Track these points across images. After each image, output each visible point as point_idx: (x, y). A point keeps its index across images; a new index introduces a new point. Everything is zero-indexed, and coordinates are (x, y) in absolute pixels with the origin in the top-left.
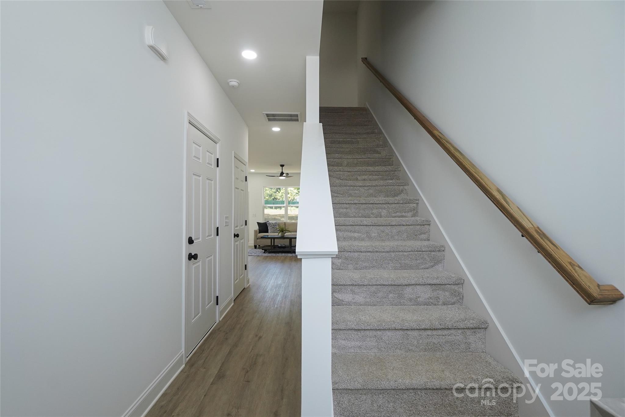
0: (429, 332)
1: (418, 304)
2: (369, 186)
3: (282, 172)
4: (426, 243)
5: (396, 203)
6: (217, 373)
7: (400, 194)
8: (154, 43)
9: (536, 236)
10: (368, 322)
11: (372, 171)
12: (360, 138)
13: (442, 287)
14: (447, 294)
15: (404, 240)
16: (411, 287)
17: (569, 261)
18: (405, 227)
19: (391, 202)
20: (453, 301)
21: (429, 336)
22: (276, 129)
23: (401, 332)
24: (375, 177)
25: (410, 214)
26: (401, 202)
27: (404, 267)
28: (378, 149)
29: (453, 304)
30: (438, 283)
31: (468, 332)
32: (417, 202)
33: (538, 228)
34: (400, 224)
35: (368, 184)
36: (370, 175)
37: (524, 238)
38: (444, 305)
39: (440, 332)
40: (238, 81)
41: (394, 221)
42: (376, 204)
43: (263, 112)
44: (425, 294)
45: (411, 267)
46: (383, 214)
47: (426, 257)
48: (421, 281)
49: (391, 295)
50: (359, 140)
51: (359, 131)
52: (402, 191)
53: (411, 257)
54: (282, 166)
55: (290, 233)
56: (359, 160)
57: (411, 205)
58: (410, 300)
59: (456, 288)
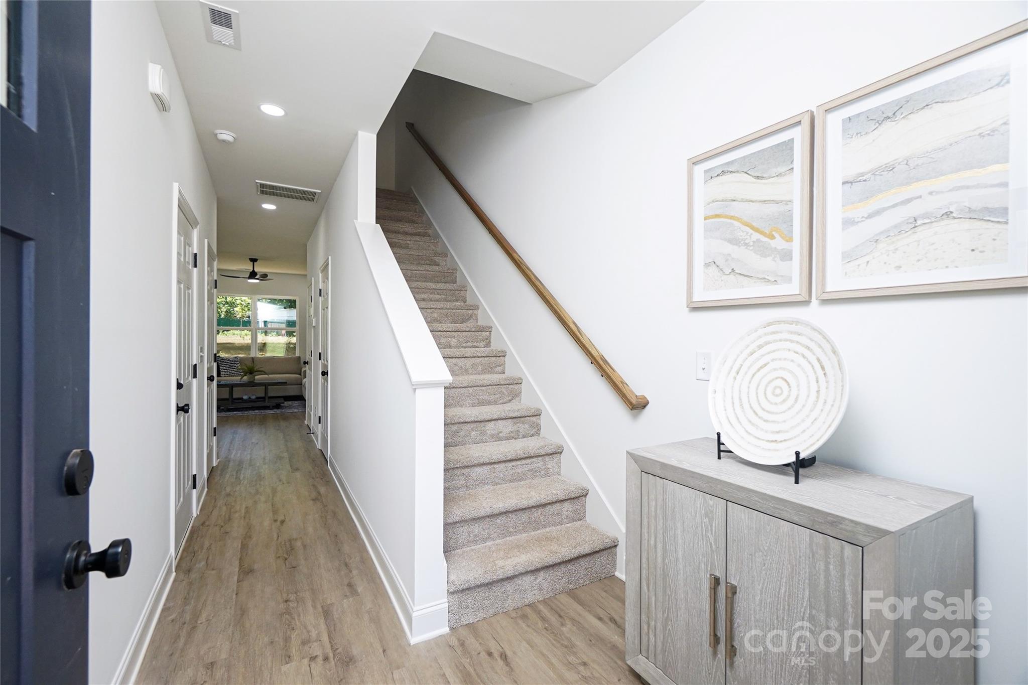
0: (514, 463)
1: (500, 439)
2: (433, 308)
3: (253, 270)
4: (503, 376)
5: (467, 330)
6: (239, 570)
7: (469, 319)
8: (162, 91)
9: (601, 362)
10: (457, 460)
11: (434, 289)
12: (410, 241)
13: (523, 419)
14: (527, 426)
15: (479, 374)
16: (493, 422)
17: (621, 380)
18: (480, 359)
19: (462, 329)
20: (531, 433)
21: (513, 467)
22: (269, 206)
23: (489, 467)
24: (437, 296)
25: (482, 344)
26: (473, 330)
27: (481, 403)
28: (436, 259)
29: (532, 435)
30: (519, 416)
31: (547, 458)
32: (490, 330)
33: (602, 356)
34: (475, 355)
35: (432, 306)
36: (431, 293)
37: (593, 365)
38: (524, 437)
39: (523, 462)
40: (234, 135)
41: (469, 352)
42: (444, 331)
43: (257, 181)
44: (506, 427)
45: (489, 403)
46: (452, 344)
47: (504, 390)
48: (503, 415)
49: (473, 433)
50: (408, 242)
51: (406, 229)
52: (471, 316)
53: (489, 391)
54: (254, 260)
55: (266, 376)
56: (414, 272)
57: (483, 333)
58: (492, 436)
59: (534, 419)
